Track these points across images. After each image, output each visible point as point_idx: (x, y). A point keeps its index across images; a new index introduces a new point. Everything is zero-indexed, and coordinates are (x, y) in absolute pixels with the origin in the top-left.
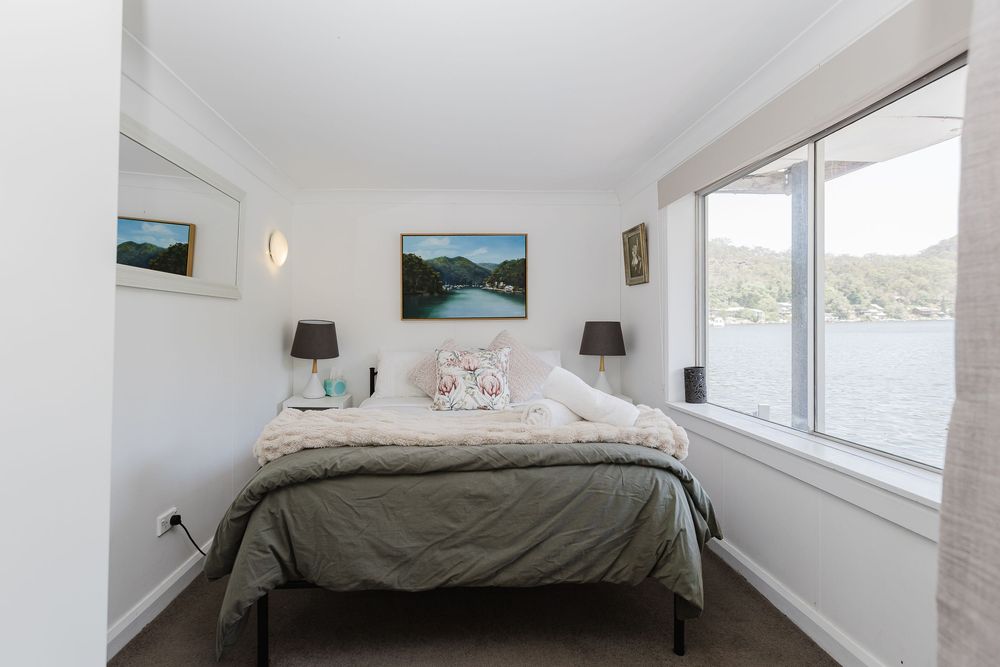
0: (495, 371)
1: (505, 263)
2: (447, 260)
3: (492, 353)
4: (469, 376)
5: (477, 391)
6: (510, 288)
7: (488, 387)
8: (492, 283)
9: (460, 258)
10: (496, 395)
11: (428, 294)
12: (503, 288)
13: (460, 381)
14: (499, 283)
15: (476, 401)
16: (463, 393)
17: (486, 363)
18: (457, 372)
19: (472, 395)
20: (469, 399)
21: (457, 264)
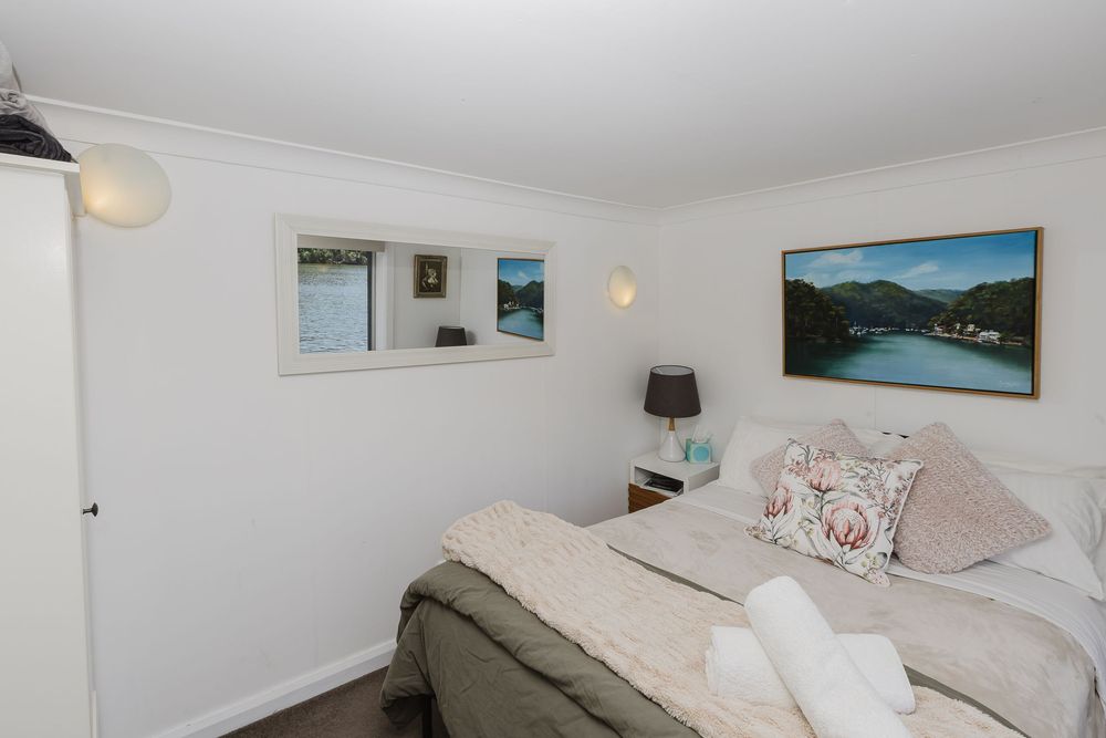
0: (864, 503)
1: (980, 288)
2: (856, 286)
3: (873, 468)
4: (812, 499)
5: (818, 530)
6: (994, 336)
7: (841, 529)
8: (948, 326)
9: (881, 283)
10: (853, 546)
11: (823, 341)
12: (973, 334)
13: (796, 503)
14: (965, 325)
15: (814, 546)
16: (793, 526)
17: (851, 485)
18: (797, 485)
19: (808, 533)
20: (800, 537)
21: (877, 293)
